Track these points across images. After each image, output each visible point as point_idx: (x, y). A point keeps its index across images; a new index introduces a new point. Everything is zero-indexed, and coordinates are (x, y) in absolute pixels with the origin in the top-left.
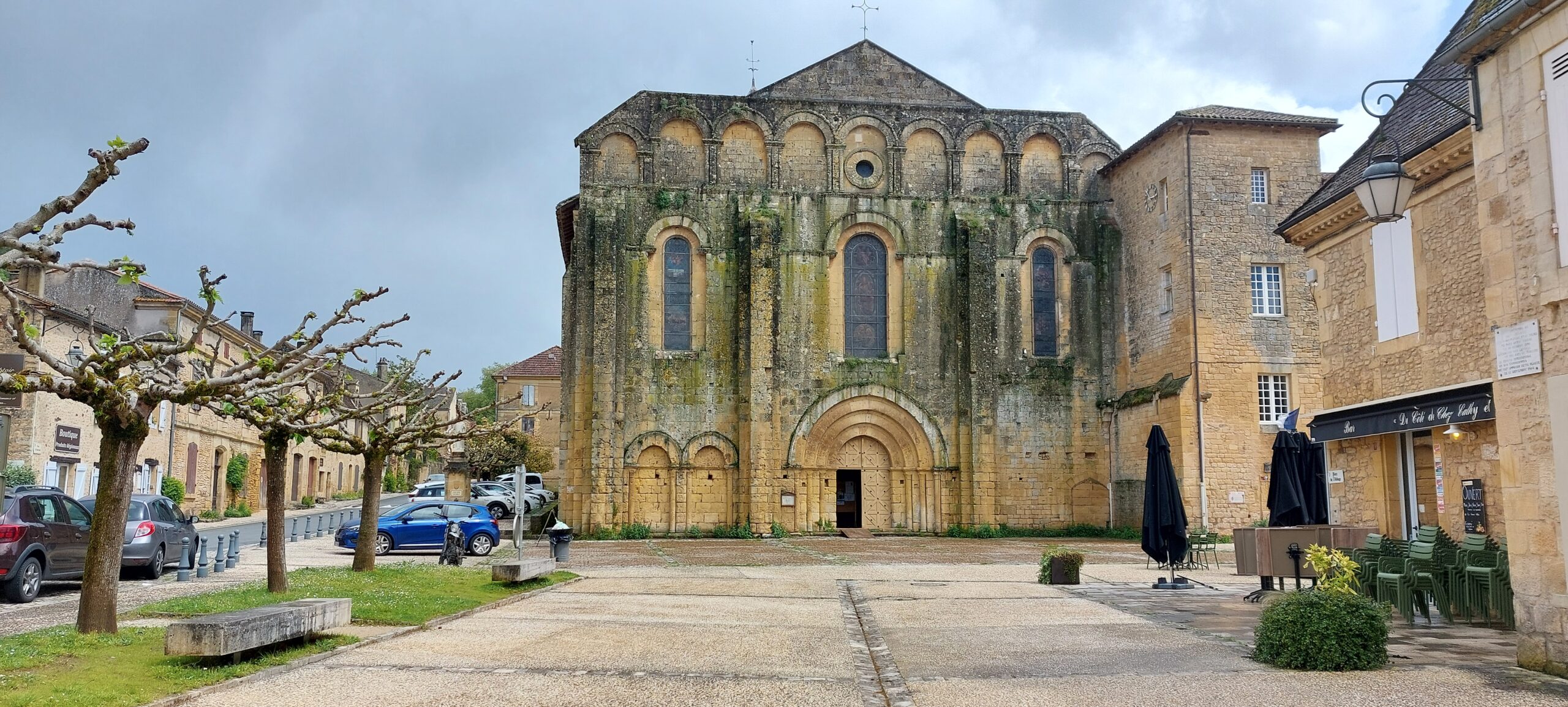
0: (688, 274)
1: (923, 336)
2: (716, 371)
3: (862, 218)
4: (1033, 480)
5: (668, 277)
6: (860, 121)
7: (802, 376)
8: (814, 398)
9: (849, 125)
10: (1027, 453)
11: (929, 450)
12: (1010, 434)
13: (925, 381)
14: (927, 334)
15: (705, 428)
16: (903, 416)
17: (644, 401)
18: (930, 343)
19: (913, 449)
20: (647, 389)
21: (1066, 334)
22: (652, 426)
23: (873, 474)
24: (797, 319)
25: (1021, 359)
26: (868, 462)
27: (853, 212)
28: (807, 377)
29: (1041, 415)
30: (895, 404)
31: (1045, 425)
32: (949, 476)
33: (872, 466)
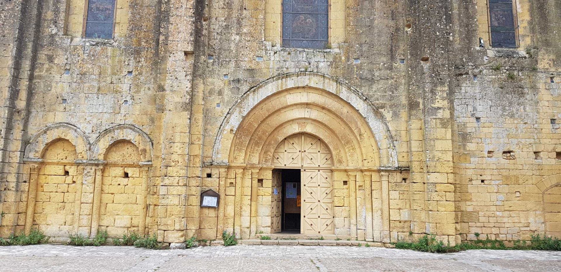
1: (368, 24)
2: (135, 58)
4: (497, 182)
7: (232, 65)
8: (245, 88)
10: (489, 152)
11: (375, 147)
12: (469, 130)
13: (371, 71)
14: (372, 21)
15: (119, 120)
16: (345, 110)
17: (53, 90)
18: (376, 31)
19: (357, 146)
20: (57, 77)
21: (525, 24)
23: (313, 175)
24: (230, 5)
25: (478, 48)
26: (309, 161)
28: (238, 66)
29: (504, 109)
30: (336, 97)
31: (508, 120)
32: (398, 177)
33: (313, 165)
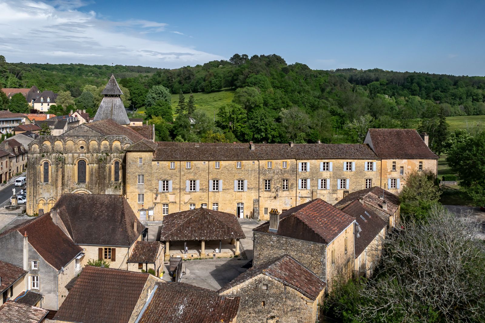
0: (48, 169)
1: (92, 179)
2: (53, 186)
3: (80, 157)
5: (45, 169)
6: (81, 139)
7: (69, 187)
8: (71, 191)
9: (79, 140)
13: (92, 187)
15: (51, 196)
17: (40, 192)
20: (40, 190)
21: (121, 177)
22: (41, 196)
24: (68, 176)
25: (111, 182)
27: (79, 156)
30: (87, 191)
